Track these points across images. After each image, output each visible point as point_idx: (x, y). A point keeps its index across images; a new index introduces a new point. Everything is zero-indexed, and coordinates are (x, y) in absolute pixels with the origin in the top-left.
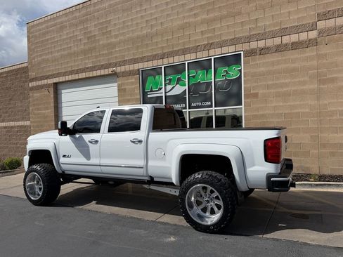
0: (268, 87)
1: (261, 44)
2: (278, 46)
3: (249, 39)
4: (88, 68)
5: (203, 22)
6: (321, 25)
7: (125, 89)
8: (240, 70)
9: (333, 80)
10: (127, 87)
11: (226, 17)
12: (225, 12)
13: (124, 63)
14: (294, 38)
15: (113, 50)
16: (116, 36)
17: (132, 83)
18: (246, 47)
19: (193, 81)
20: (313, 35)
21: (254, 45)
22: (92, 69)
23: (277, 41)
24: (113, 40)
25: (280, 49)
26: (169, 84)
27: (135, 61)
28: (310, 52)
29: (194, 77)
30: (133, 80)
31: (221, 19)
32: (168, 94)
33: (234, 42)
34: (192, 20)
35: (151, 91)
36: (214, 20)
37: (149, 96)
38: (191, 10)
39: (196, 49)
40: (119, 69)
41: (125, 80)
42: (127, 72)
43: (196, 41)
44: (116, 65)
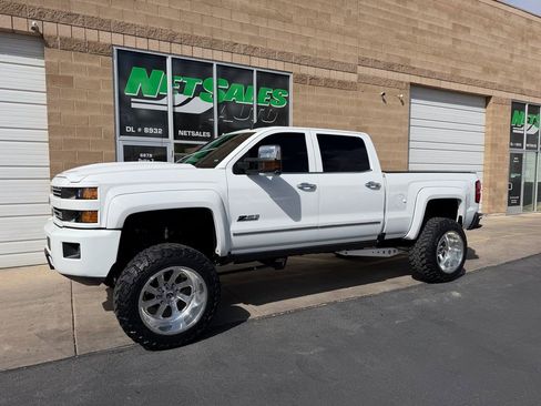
1: (311, 71)
2: (328, 80)
3: (300, 61)
5: (243, 10)
6: (360, 70)
7: (71, 78)
8: (287, 99)
10: (75, 75)
11: (274, 18)
12: (273, 10)
13: (70, 18)
14: (340, 76)
17: (93, 71)
18: (296, 68)
19: (224, 97)
20: (353, 78)
21: (305, 70)
23: (326, 74)
25: (329, 83)
26: (181, 91)
27: (103, 25)
29: (226, 90)
30: (97, 65)
31: (269, 17)
32: (178, 110)
33: (284, 57)
35: (140, 96)
36: (258, 14)
37: (133, 105)
39: (232, 48)
41: (71, 59)
42: (78, 42)
43: (232, 34)
44: (40, 16)
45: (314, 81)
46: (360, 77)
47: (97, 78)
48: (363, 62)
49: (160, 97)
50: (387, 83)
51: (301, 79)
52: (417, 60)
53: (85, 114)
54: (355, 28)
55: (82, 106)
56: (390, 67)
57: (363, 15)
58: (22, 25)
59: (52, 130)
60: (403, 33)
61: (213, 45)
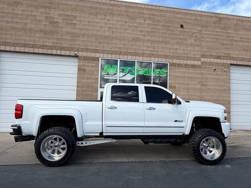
0: (181, 84)
1: (178, 61)
3: (173, 57)
4: (46, 46)
5: (148, 41)
6: (202, 59)
7: (85, 69)
8: (167, 73)
9: (206, 85)
10: (87, 68)
11: (161, 42)
12: (160, 39)
13: (87, 50)
14: (192, 62)
15: (77, 39)
16: (81, 29)
17: (92, 66)
18: (171, 61)
20: (199, 63)
21: (175, 61)
22: (52, 48)
23: (185, 62)
24: (77, 31)
25: (186, 66)
26: (123, 72)
27: (97, 51)
28: (198, 71)
29: (140, 70)
30: (94, 64)
31: (159, 42)
32: (121, 78)
33: (165, 57)
34: (142, 37)
35: (108, 74)
36: (155, 42)
37: (105, 78)
38: (141, 31)
39: (143, 55)
40: (80, 54)
41: (86, 63)
42: (89, 58)
43: (143, 50)
44: (78, 50)
45: (179, 65)
46: (202, 63)
47: (94, 69)
48: (204, 56)
49: (115, 74)
50: (217, 64)
51: (173, 65)
52: (234, 53)
53: (89, 81)
54: (200, 43)
55: (88, 78)
56: (219, 57)
57: (203, 37)
58: (72, 53)
59: (78, 86)
60: (226, 42)
61: (136, 54)
